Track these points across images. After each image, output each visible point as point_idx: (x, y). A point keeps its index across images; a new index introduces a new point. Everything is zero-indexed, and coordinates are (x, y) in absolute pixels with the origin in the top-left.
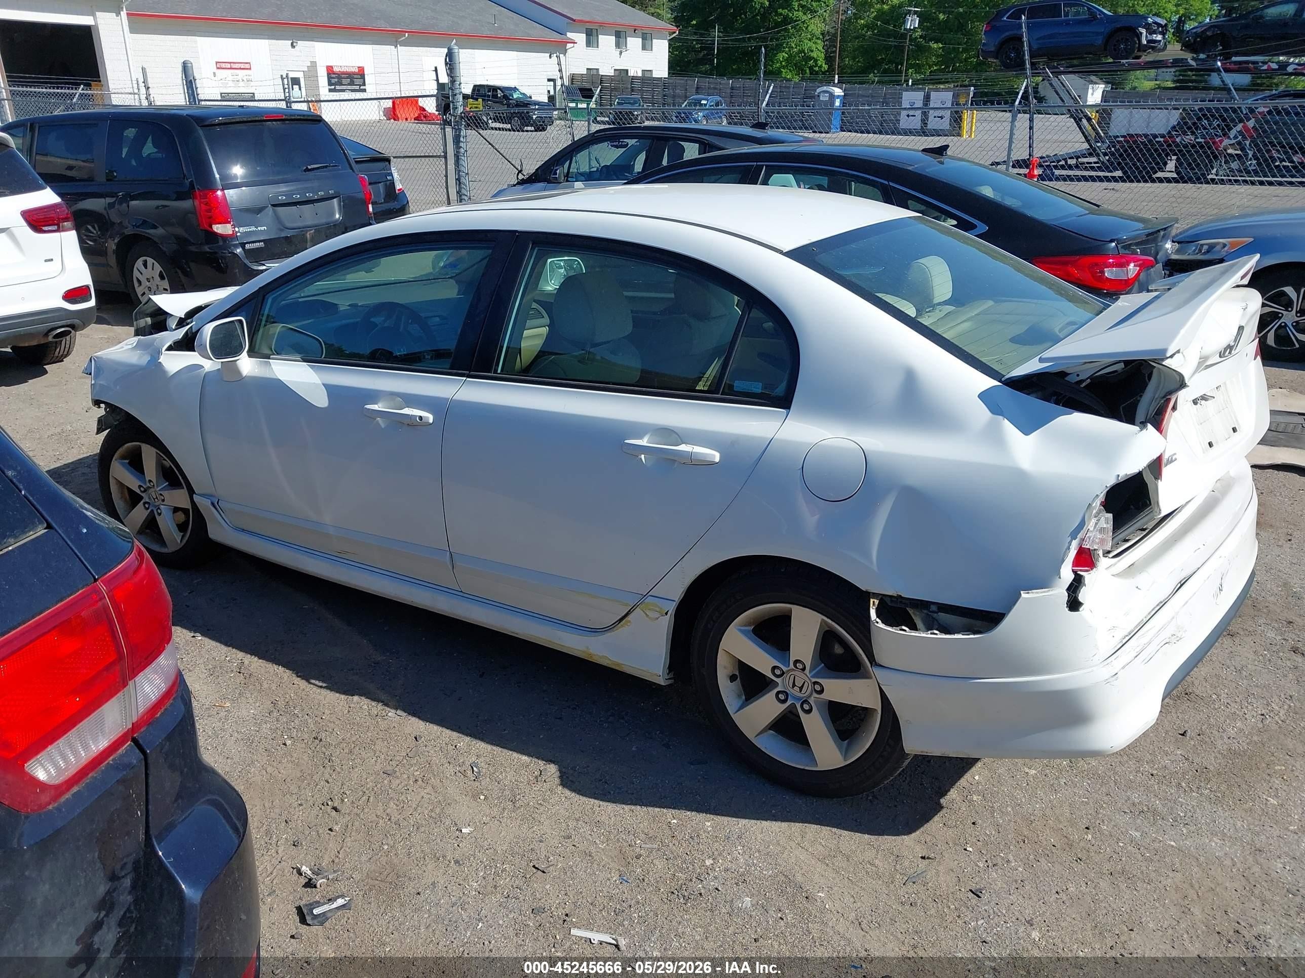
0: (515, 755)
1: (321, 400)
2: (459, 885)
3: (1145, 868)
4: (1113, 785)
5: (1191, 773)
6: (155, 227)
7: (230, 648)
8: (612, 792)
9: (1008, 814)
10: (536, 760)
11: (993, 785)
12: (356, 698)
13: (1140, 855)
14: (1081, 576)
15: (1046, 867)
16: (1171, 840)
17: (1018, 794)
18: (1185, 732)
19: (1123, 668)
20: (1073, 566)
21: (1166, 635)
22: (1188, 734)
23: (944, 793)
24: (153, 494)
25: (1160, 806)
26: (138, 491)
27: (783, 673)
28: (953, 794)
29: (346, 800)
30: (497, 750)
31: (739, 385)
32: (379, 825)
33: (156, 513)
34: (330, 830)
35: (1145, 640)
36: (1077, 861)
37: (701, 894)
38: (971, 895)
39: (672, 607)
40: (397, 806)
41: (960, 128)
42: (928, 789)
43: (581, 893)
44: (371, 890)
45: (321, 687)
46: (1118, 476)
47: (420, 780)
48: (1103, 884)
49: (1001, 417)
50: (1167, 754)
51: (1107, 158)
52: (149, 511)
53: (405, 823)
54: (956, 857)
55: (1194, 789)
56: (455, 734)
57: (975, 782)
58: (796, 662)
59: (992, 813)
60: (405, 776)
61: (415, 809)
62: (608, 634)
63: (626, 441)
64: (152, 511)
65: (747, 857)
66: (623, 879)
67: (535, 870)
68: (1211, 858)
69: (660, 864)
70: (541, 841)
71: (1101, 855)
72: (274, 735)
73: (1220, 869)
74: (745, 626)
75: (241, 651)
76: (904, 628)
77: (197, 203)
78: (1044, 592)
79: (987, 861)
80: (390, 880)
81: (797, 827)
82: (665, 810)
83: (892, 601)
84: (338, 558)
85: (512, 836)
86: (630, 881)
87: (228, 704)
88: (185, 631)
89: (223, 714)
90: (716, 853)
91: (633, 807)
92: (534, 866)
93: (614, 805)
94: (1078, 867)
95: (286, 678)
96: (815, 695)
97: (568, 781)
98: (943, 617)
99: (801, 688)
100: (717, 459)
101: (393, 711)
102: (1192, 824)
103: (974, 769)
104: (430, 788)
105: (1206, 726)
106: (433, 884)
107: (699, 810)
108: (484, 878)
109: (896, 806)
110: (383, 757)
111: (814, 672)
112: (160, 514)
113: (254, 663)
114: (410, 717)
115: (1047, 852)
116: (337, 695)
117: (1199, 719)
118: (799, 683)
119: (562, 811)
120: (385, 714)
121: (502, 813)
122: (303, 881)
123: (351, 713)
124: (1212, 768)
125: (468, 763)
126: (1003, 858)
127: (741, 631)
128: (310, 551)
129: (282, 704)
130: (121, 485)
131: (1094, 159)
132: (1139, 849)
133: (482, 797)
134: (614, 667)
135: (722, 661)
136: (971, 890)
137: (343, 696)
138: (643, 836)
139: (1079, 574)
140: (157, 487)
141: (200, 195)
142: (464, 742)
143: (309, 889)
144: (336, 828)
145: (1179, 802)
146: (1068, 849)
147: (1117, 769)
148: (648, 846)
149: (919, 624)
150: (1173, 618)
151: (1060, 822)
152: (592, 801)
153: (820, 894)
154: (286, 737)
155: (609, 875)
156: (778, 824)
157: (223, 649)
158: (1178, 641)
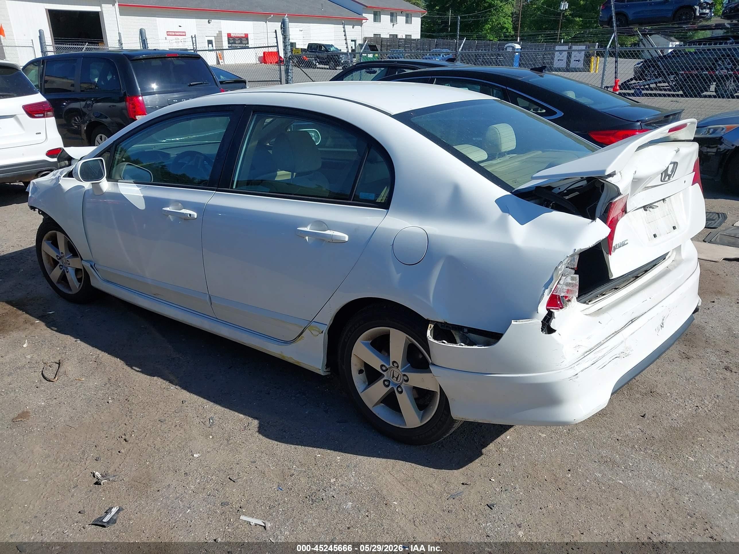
0: (236, 413)
1: (141, 205)
2: (184, 487)
3: (600, 496)
4: (591, 445)
5: (643, 440)
6: (106, 118)
7: (94, 348)
8: (287, 437)
9: (523, 459)
10: (247, 417)
11: (517, 442)
12: (155, 378)
13: (598, 488)
14: (552, 312)
15: (538, 493)
16: (620, 480)
17: (532, 448)
18: (644, 415)
19: (582, 371)
20: (547, 306)
21: (617, 352)
22: (646, 416)
23: (485, 446)
24: (64, 260)
25: (619, 459)
26: (56, 258)
27: (387, 369)
28: (491, 446)
29: (133, 435)
30: (227, 410)
31: (363, 195)
32: (148, 450)
33: (66, 271)
34: (119, 452)
35: (600, 354)
36: (558, 490)
37: (322, 499)
38: (487, 507)
39: (325, 329)
40: (161, 439)
41: (589, 67)
42: (476, 443)
43: (253, 495)
44: (132, 487)
45: (138, 371)
46: (575, 249)
47: (178, 426)
48: (571, 505)
49: (508, 214)
50: (630, 427)
51: (674, 83)
52: (62, 270)
53: (163, 450)
54: (483, 484)
55: (642, 449)
56: (205, 401)
57: (507, 440)
58: (394, 362)
59: (512, 459)
60: (170, 423)
61: (171, 442)
62: (293, 344)
63: (298, 229)
64: (64, 270)
65: (356, 478)
66: (279, 488)
67: (229, 480)
68: (643, 492)
69: (303, 480)
70: (238, 464)
71: (574, 487)
72: (104, 397)
73: (648, 499)
74: (366, 340)
75: (100, 350)
76: (444, 341)
77: (127, 103)
78: (527, 321)
79: (502, 488)
80: (144, 482)
81: (391, 462)
82: (315, 449)
83: (442, 326)
84: (154, 297)
85: (222, 460)
86: (283, 489)
87: (83, 379)
88: (72, 338)
89: (79, 384)
90: (339, 475)
91: (297, 446)
92: (229, 478)
93: (286, 445)
94: (558, 494)
95: (120, 365)
96: (404, 382)
97: (262, 430)
98: (472, 336)
99: (397, 378)
100: (347, 239)
101: (174, 386)
102: (636, 471)
103: (508, 432)
104: (183, 430)
105: (659, 412)
106: (169, 485)
107: (335, 450)
108: (199, 484)
109: (454, 452)
110: (161, 411)
111: (403, 369)
112: (68, 272)
113: (105, 356)
114: (182, 390)
115: (540, 484)
116: (146, 376)
117: (656, 408)
118: (396, 376)
119: (255, 447)
120: (169, 387)
121: (220, 447)
122: (95, 480)
123: (151, 386)
124: (657, 437)
125: (208, 417)
126: (512, 487)
127: (363, 343)
128: (141, 294)
129: (113, 380)
130: (48, 256)
131: (667, 84)
132: (599, 484)
133: (211, 437)
134: (296, 364)
135: (354, 361)
136: (487, 505)
137: (148, 377)
138: (298, 463)
139: (551, 311)
140: (66, 256)
141: (129, 99)
142: (208, 405)
143: (96, 486)
144: (122, 451)
145: (631, 456)
146: (554, 482)
147: (597, 435)
148: (299, 469)
149: (458, 339)
150: (623, 342)
151: (553, 466)
152: (274, 442)
153: (395, 503)
154: (110, 398)
155: (272, 486)
156: (381, 459)
157: (91, 348)
158: (626, 356)
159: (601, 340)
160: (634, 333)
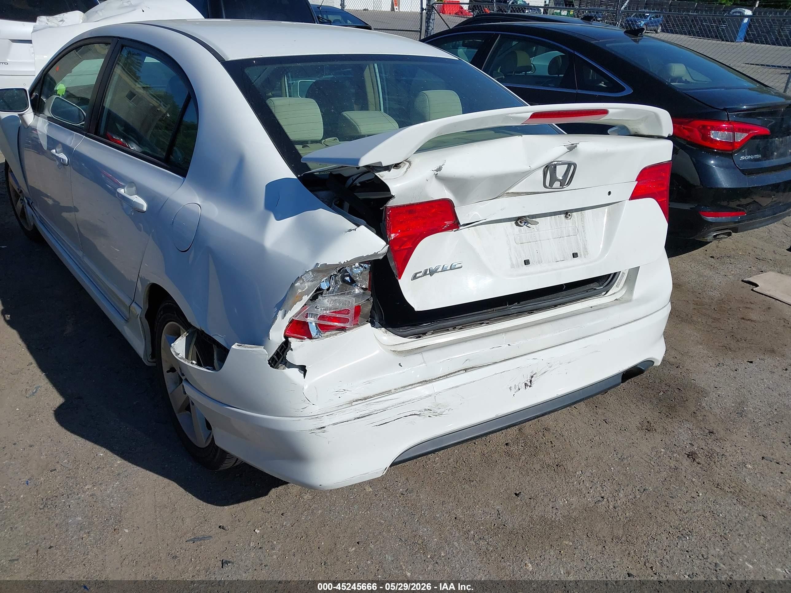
5: (488, 525)
14: (291, 342)
18: (520, 493)
20: (285, 332)
21: (416, 407)
22: (522, 496)
36: (321, 564)
37: (57, 506)
38: (219, 563)
39: (140, 312)
54: (242, 533)
63: (117, 189)
65: (114, 491)
66: (27, 482)
69: (59, 479)
70: (15, 444)
74: (171, 335)
78: (251, 348)
79: (259, 543)
86: (30, 484)
90: (100, 482)
100: (145, 209)
105: (544, 493)
115: (308, 551)
117: (545, 487)
119: (48, 429)
121: (16, 421)
124: (510, 527)
126: (272, 545)
127: (167, 337)
136: (223, 560)
138: (72, 458)
139: (289, 340)
148: (67, 465)
151: (345, 532)
155: (24, 477)
158: (436, 416)
159: (392, 387)
160: (457, 387)
